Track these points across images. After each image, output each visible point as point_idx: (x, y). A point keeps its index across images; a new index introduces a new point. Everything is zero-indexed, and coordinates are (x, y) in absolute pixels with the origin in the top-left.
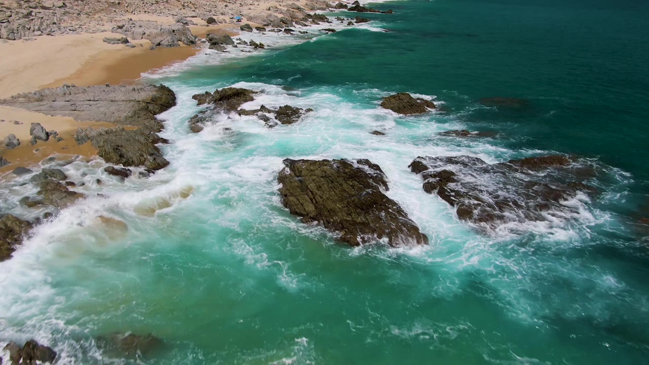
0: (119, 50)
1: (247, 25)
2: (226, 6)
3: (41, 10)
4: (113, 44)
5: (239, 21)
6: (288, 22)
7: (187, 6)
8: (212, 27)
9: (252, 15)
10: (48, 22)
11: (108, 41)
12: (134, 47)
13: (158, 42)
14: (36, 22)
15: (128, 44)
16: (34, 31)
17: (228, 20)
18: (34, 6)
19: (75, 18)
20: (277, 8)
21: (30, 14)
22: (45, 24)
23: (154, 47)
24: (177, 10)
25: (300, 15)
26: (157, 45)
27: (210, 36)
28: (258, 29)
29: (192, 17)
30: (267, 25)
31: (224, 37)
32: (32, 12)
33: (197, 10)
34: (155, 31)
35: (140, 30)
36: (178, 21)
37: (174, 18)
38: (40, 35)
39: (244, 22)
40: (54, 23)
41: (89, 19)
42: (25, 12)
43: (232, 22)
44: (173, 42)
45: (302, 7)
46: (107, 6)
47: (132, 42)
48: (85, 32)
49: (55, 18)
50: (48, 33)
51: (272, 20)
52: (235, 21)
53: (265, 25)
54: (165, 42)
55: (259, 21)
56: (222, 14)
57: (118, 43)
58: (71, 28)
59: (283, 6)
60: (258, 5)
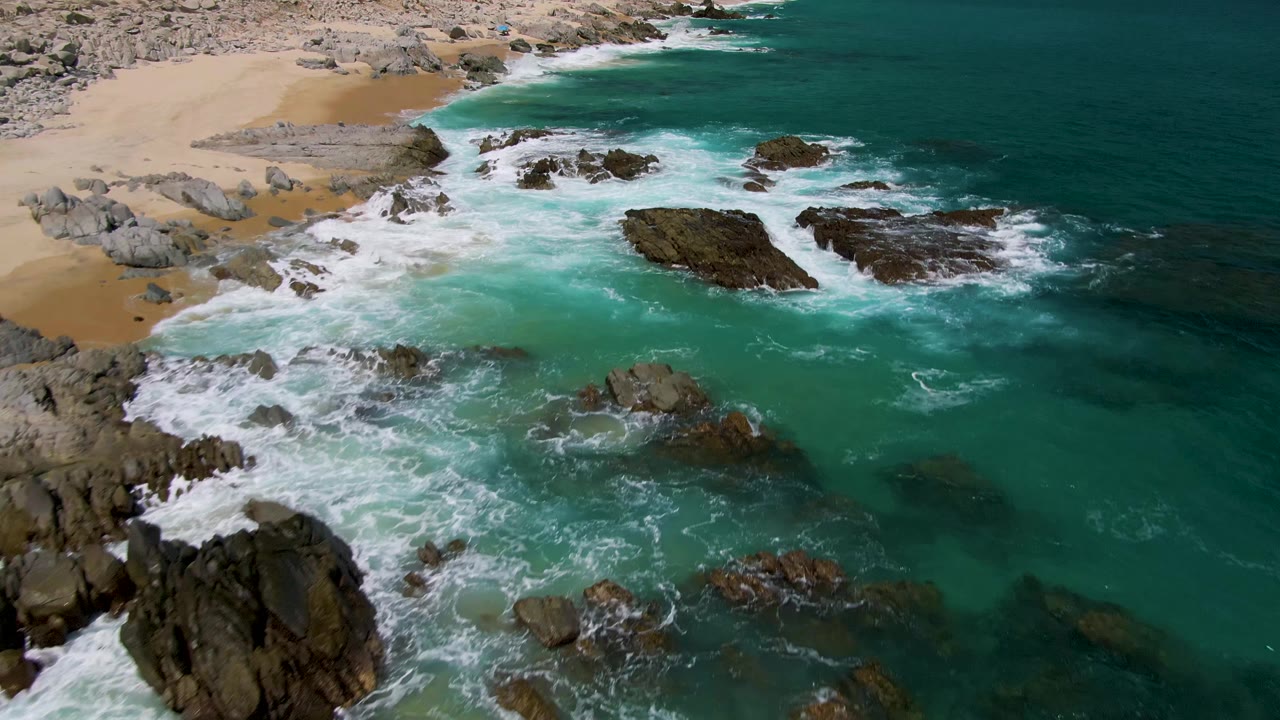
0: (327, 78)
1: (519, 40)
2: (478, 8)
3: (182, 14)
4: (314, 68)
5: (505, 33)
6: (592, 37)
7: (413, 7)
8: (460, 44)
9: (526, 23)
10: (202, 33)
11: (302, 63)
12: (347, 73)
13: (382, 66)
14: (184, 34)
15: (336, 69)
16: (182, 48)
17: (485, 32)
18: (170, 6)
19: (238, 28)
20: (566, 11)
21: (168, 20)
22: (197, 36)
23: (379, 75)
24: (396, 15)
25: (611, 25)
26: (382, 72)
27: (467, 58)
28: (540, 47)
29: (424, 27)
30: (555, 41)
31: (490, 58)
32: (169, 16)
33: (430, 16)
34: (374, 49)
35: (351, 47)
36: (403, 34)
37: (393, 28)
38: (193, 54)
39: (514, 35)
40: (210, 36)
41: (261, 29)
42: (161, 16)
43: (494, 36)
44: (407, 66)
45: (610, 10)
46: (277, 8)
47: (343, 66)
48: (261, 49)
49: (209, 28)
50: (207, 51)
51: (563, 32)
52: (498, 33)
53: (550, 41)
54: (394, 67)
55: (540, 35)
56: (474, 22)
57: (320, 68)
58: (238, 44)
59: (577, 9)
60: (533, 6)
